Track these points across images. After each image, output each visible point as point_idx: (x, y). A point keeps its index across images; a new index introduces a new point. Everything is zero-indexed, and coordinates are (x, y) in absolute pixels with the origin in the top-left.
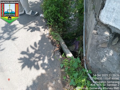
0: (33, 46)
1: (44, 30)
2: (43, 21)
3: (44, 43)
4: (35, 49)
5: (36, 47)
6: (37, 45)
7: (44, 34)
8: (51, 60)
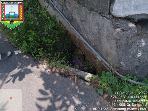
0: (41, 96)
1: (38, 68)
2: (25, 58)
3: (53, 82)
4: (49, 98)
5: (47, 94)
6: (46, 92)
7: (42, 72)
8: (81, 95)
